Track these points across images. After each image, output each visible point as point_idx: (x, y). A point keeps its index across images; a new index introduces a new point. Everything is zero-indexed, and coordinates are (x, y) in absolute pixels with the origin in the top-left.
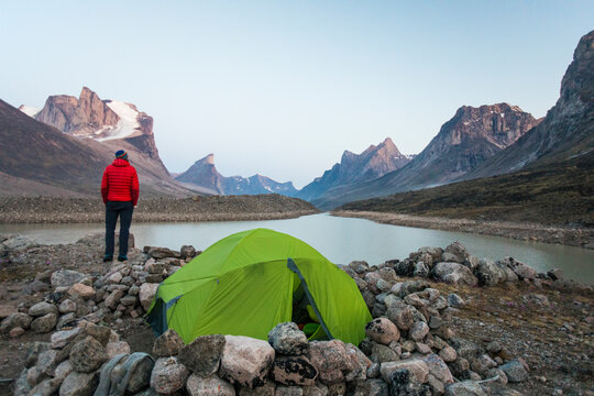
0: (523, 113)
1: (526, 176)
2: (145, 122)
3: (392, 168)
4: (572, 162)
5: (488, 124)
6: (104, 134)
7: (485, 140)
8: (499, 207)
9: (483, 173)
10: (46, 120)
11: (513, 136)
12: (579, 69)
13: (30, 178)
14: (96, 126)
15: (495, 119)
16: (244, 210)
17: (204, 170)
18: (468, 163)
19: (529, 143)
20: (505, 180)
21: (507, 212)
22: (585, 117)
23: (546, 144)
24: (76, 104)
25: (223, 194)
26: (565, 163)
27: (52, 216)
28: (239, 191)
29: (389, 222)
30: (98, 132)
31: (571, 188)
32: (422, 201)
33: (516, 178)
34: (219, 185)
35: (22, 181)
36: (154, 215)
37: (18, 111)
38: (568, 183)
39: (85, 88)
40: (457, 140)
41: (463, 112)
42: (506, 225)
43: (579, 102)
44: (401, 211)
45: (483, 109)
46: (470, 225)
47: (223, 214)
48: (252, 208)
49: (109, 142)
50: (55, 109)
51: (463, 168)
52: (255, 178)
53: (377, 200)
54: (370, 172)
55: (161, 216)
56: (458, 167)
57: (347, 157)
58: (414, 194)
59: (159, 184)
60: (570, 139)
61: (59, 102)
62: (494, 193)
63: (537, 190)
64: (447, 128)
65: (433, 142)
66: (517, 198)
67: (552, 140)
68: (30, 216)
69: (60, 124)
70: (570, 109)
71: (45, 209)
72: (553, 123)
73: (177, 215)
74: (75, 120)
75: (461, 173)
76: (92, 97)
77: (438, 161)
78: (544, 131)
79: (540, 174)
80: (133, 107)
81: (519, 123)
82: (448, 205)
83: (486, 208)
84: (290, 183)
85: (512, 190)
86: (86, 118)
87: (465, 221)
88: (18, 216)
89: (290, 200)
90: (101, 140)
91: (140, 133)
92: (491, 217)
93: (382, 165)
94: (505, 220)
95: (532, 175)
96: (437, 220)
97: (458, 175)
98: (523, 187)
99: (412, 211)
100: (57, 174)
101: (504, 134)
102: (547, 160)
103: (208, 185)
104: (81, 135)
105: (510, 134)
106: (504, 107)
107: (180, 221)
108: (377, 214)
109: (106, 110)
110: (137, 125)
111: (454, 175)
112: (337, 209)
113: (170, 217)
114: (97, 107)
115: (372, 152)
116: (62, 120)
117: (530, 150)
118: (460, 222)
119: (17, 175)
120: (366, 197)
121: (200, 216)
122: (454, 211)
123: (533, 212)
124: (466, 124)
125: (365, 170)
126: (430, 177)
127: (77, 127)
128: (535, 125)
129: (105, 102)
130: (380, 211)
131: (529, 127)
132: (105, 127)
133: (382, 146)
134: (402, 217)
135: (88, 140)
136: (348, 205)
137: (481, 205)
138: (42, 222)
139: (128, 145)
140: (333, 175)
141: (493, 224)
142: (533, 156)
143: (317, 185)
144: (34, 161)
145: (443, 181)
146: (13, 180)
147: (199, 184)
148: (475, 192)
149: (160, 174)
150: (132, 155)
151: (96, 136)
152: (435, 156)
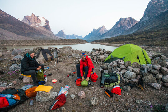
1: (134, 35)
2: (47, 22)
3: (105, 33)
4: (144, 31)
5: (127, 22)
6: (38, 25)
7: (126, 26)
8: (128, 41)
9: (125, 34)
10: (24, 22)
11: (132, 25)
12: (148, 9)
13: (23, 35)
14: (36, 23)
15: (128, 21)
16: (72, 42)
17: (61, 33)
20: (130, 36)
22: (148, 21)
23: (139, 27)
24: (31, 18)
26: (143, 32)
27: (30, 44)
28: (70, 38)
29: (104, 45)
30: (37, 25)
31: (144, 37)
33: (132, 35)
34: (65, 37)
35: (21, 36)
36: (52, 44)
37: (18, 20)
38: (143, 36)
39: (32, 14)
40: (119, 26)
41: (121, 19)
43: (147, 17)
44: (107, 42)
45: (126, 19)
47: (67, 43)
48: (74, 42)
49: (39, 27)
50: (26, 19)
51: (120, 33)
52: (73, 35)
53: (101, 40)
55: (53, 44)
56: (119, 32)
57: (94, 30)
58: (109, 39)
59: (52, 37)
60: (144, 26)
61: (27, 17)
62: (127, 38)
63: (137, 38)
64: (117, 23)
65: (114, 27)
66: (132, 39)
67: (140, 26)
68: (25, 44)
69: (27, 23)
70: (145, 19)
71: (28, 43)
72: (141, 22)
73: (57, 44)
74: (31, 22)
75: (120, 34)
76: (34, 16)
77: (115, 31)
78: (139, 24)
79: (138, 34)
80: (44, 18)
81: (133, 22)
82: (117, 41)
83: (126, 42)
84: (81, 36)
85: (131, 38)
86: (33, 21)
88: (23, 44)
89: (82, 40)
90: (37, 26)
91: (46, 25)
93: (102, 32)
95: (136, 34)
96: (114, 44)
97: (119, 34)
98: (134, 37)
99: (109, 42)
100: (28, 34)
101: (130, 25)
102: (139, 31)
103: (63, 37)
104: (32, 25)
105: (131, 25)
106: (131, 18)
107: (58, 45)
108: (101, 43)
109: (38, 19)
110: (45, 23)
111: (118, 34)
112: (92, 42)
113: (55, 44)
114: (36, 18)
115: (100, 29)
117: (135, 29)
118: (120, 45)
119: (20, 35)
120: (98, 39)
121: (62, 44)
122: (118, 42)
123: (135, 43)
124: (122, 22)
125: (98, 33)
126: (113, 35)
127: (31, 23)
128: (137, 23)
129: (37, 17)
130: (102, 42)
131: (136, 23)
132: (38, 23)
133: (102, 27)
134: (107, 44)
135: (34, 26)
136: (94, 41)
137: (124, 41)
138: (28, 45)
139: (44, 27)
140: (91, 34)
142: (136, 30)
143: (87, 36)
144: (23, 32)
145: (115, 36)
146: (19, 36)
147: (61, 36)
148: (123, 38)
149: (52, 34)
150: (45, 30)
151: (36, 25)
152: (114, 30)
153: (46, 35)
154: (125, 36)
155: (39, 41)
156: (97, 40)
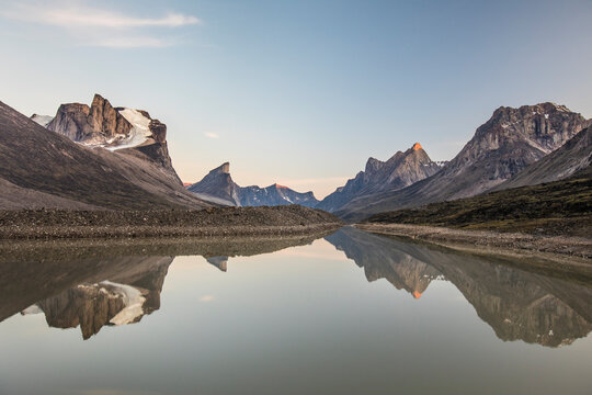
0: (571, 113)
1: (583, 184)
2: (158, 129)
3: (421, 176)
5: (529, 126)
6: (116, 143)
7: (527, 144)
8: (558, 218)
10: (58, 129)
11: (559, 140)
13: (41, 189)
14: (107, 134)
15: (537, 121)
16: (262, 223)
17: (219, 179)
18: (507, 170)
19: (579, 147)
20: (557, 188)
21: (572, 224)
24: (88, 112)
25: (239, 205)
28: (255, 202)
30: (110, 141)
32: (461, 212)
33: (568, 186)
34: (235, 196)
35: (32, 193)
36: (166, 229)
37: (29, 120)
39: (97, 96)
40: (495, 145)
41: (501, 114)
42: (574, 240)
44: (438, 223)
45: (524, 110)
46: (526, 240)
47: (240, 228)
48: (272, 221)
49: (121, 151)
50: (67, 118)
51: (503, 175)
52: (273, 188)
53: (408, 211)
54: (398, 181)
55: (172, 229)
56: (497, 174)
57: (371, 164)
58: (449, 205)
59: (172, 195)
61: (71, 110)
62: (549, 203)
64: (483, 132)
65: (467, 147)
69: (71, 134)
73: (190, 229)
74: (87, 129)
75: (501, 180)
76: (104, 105)
77: (473, 168)
80: (145, 114)
81: (566, 124)
82: (493, 216)
83: (545, 220)
84: (310, 193)
85: (572, 199)
86: (98, 127)
87: (520, 236)
89: (312, 211)
90: (112, 149)
91: (152, 142)
92: (551, 230)
93: (411, 174)
94: (571, 234)
96: (483, 234)
99: (451, 224)
101: (547, 138)
103: (223, 195)
104: (93, 145)
105: (556, 138)
106: (548, 107)
109: (119, 117)
110: (150, 134)
111: (491, 184)
113: (182, 230)
114: (110, 114)
115: (399, 159)
116: (74, 128)
117: (581, 154)
118: (512, 236)
119: (27, 186)
120: (395, 208)
121: (215, 230)
122: (503, 224)
124: (505, 126)
125: (392, 178)
127: (89, 136)
128: (585, 126)
129: (117, 109)
130: (413, 223)
131: (579, 129)
132: (117, 136)
133: (411, 151)
135: (99, 149)
136: (374, 216)
137: (535, 216)
139: (142, 154)
140: (357, 185)
141: (557, 240)
143: (339, 195)
144: (45, 172)
145: (479, 190)
146: (23, 191)
147: (214, 194)
148: (523, 204)
149: (173, 184)
150: (145, 164)
151: (107, 145)
152: (470, 163)
153: (145, 186)
154: (534, 193)
155: (101, 215)
156: (387, 211)
